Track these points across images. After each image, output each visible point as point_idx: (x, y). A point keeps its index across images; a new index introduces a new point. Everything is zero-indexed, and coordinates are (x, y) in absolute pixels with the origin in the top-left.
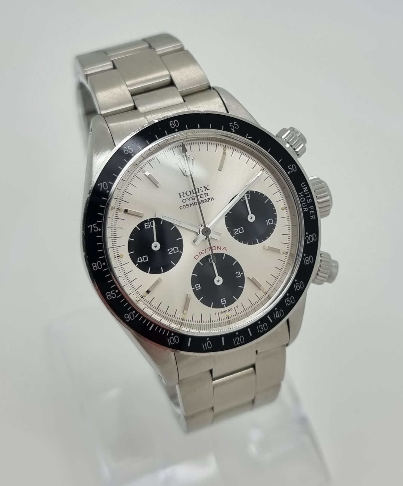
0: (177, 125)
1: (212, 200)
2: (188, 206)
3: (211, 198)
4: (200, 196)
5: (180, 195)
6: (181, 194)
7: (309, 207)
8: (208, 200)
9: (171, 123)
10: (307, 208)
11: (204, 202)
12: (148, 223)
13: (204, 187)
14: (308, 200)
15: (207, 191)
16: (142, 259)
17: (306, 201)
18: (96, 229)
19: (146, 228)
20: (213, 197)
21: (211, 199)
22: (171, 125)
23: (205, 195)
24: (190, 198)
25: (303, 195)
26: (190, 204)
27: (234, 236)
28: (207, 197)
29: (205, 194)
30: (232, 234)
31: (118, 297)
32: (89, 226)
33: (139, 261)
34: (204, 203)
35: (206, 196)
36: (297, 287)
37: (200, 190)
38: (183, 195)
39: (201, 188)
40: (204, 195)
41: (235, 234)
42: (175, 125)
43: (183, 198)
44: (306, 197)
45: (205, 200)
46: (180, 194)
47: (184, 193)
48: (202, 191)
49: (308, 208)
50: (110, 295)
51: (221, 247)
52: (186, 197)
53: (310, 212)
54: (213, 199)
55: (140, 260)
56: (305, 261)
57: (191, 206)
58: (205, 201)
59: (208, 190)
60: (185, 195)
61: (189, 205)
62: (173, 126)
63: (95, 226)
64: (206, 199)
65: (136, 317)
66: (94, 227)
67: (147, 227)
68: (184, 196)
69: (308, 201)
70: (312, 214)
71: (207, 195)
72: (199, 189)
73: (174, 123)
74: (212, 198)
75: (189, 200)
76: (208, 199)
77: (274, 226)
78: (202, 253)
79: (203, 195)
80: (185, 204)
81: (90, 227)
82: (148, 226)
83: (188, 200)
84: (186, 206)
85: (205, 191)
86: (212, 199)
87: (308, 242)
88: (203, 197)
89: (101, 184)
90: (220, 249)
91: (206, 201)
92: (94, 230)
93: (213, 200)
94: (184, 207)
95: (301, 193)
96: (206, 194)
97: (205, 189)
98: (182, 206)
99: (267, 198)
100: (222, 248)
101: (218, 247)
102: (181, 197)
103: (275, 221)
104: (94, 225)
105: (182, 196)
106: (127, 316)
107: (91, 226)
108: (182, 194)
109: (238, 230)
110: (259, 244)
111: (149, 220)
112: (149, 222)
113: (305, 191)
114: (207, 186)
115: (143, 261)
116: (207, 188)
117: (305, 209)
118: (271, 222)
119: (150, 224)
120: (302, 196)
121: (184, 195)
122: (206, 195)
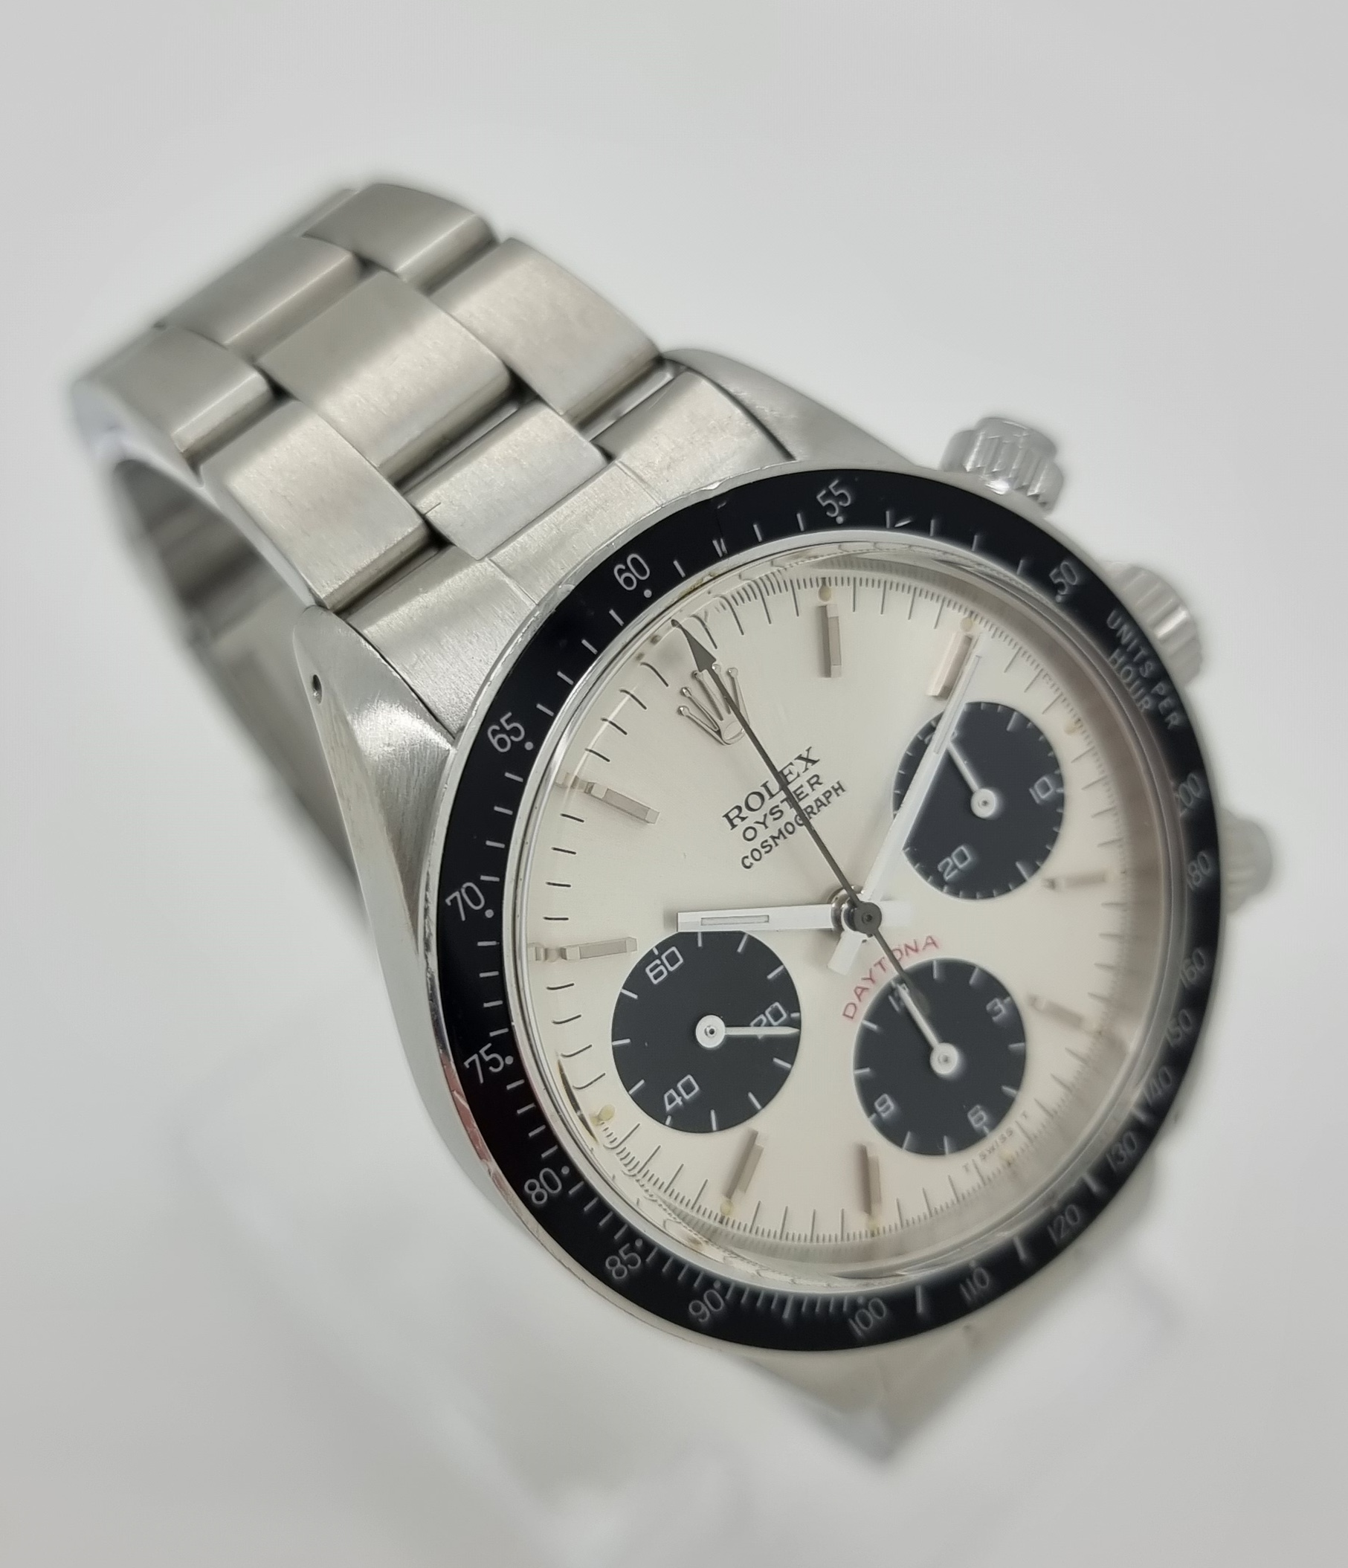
0: (642, 572)
1: (838, 795)
2: (768, 849)
3: (833, 787)
4: (798, 796)
5: (730, 821)
6: (731, 816)
7: (1153, 691)
8: (827, 798)
9: (621, 572)
10: (1146, 698)
11: (815, 810)
12: (658, 962)
13: (800, 758)
14: (1141, 669)
15: (813, 770)
16: (679, 1094)
17: (1137, 676)
18: (495, 1063)
19: (655, 982)
20: (838, 783)
21: (836, 790)
22: (621, 581)
23: (812, 785)
24: (765, 816)
26: (773, 838)
27: (946, 888)
28: (820, 790)
29: (808, 781)
30: (939, 882)
31: (648, 1260)
32: (467, 1064)
33: (670, 1104)
34: (815, 814)
35: (816, 786)
37: (791, 773)
38: (738, 816)
39: (791, 764)
40: (807, 784)
41: (947, 878)
42: (634, 575)
43: (741, 826)
44: (1135, 659)
45: (816, 801)
46: (727, 816)
47: (739, 808)
48: (798, 776)
49: (1152, 696)
50: (618, 1265)
51: (915, 942)
52: (753, 818)
53: (1161, 706)
54: (841, 787)
55: (671, 1100)
57: (777, 845)
58: (818, 807)
59: (814, 762)
60: (745, 812)
61: (771, 842)
62: (628, 581)
63: (488, 1053)
64: (818, 800)
65: (728, 1297)
66: (487, 1058)
67: (656, 977)
68: (743, 819)
69: (1145, 671)
70: (1169, 711)
71: (817, 783)
72: (786, 772)
73: (628, 569)
74: (836, 786)
75: (764, 823)
76: (824, 795)
77: (1060, 801)
78: (864, 989)
79: (807, 789)
80: (756, 844)
81: (473, 1063)
82: (661, 973)
83: (763, 826)
84: (763, 851)
85: (806, 769)
86: (839, 788)
88: (807, 795)
89: (457, 894)
90: (916, 950)
91: (820, 804)
92: (491, 1068)
93: (843, 790)
94: (756, 855)
95: (1115, 655)
96: (812, 781)
97: (804, 763)
98: (747, 857)
99: (1009, 711)
101: (907, 947)
102: (734, 826)
103: (1060, 781)
104: (482, 1051)
105: (737, 821)
106: (697, 1309)
107: (475, 1057)
108: (736, 812)
109: (952, 860)
110: (1030, 881)
111: (656, 952)
112: (659, 957)
113: (1124, 641)
114: (808, 750)
115: (683, 1100)
116: (810, 758)
117: (1142, 702)
118: (1046, 788)
119: (663, 964)
121: (741, 815)
122: (815, 781)
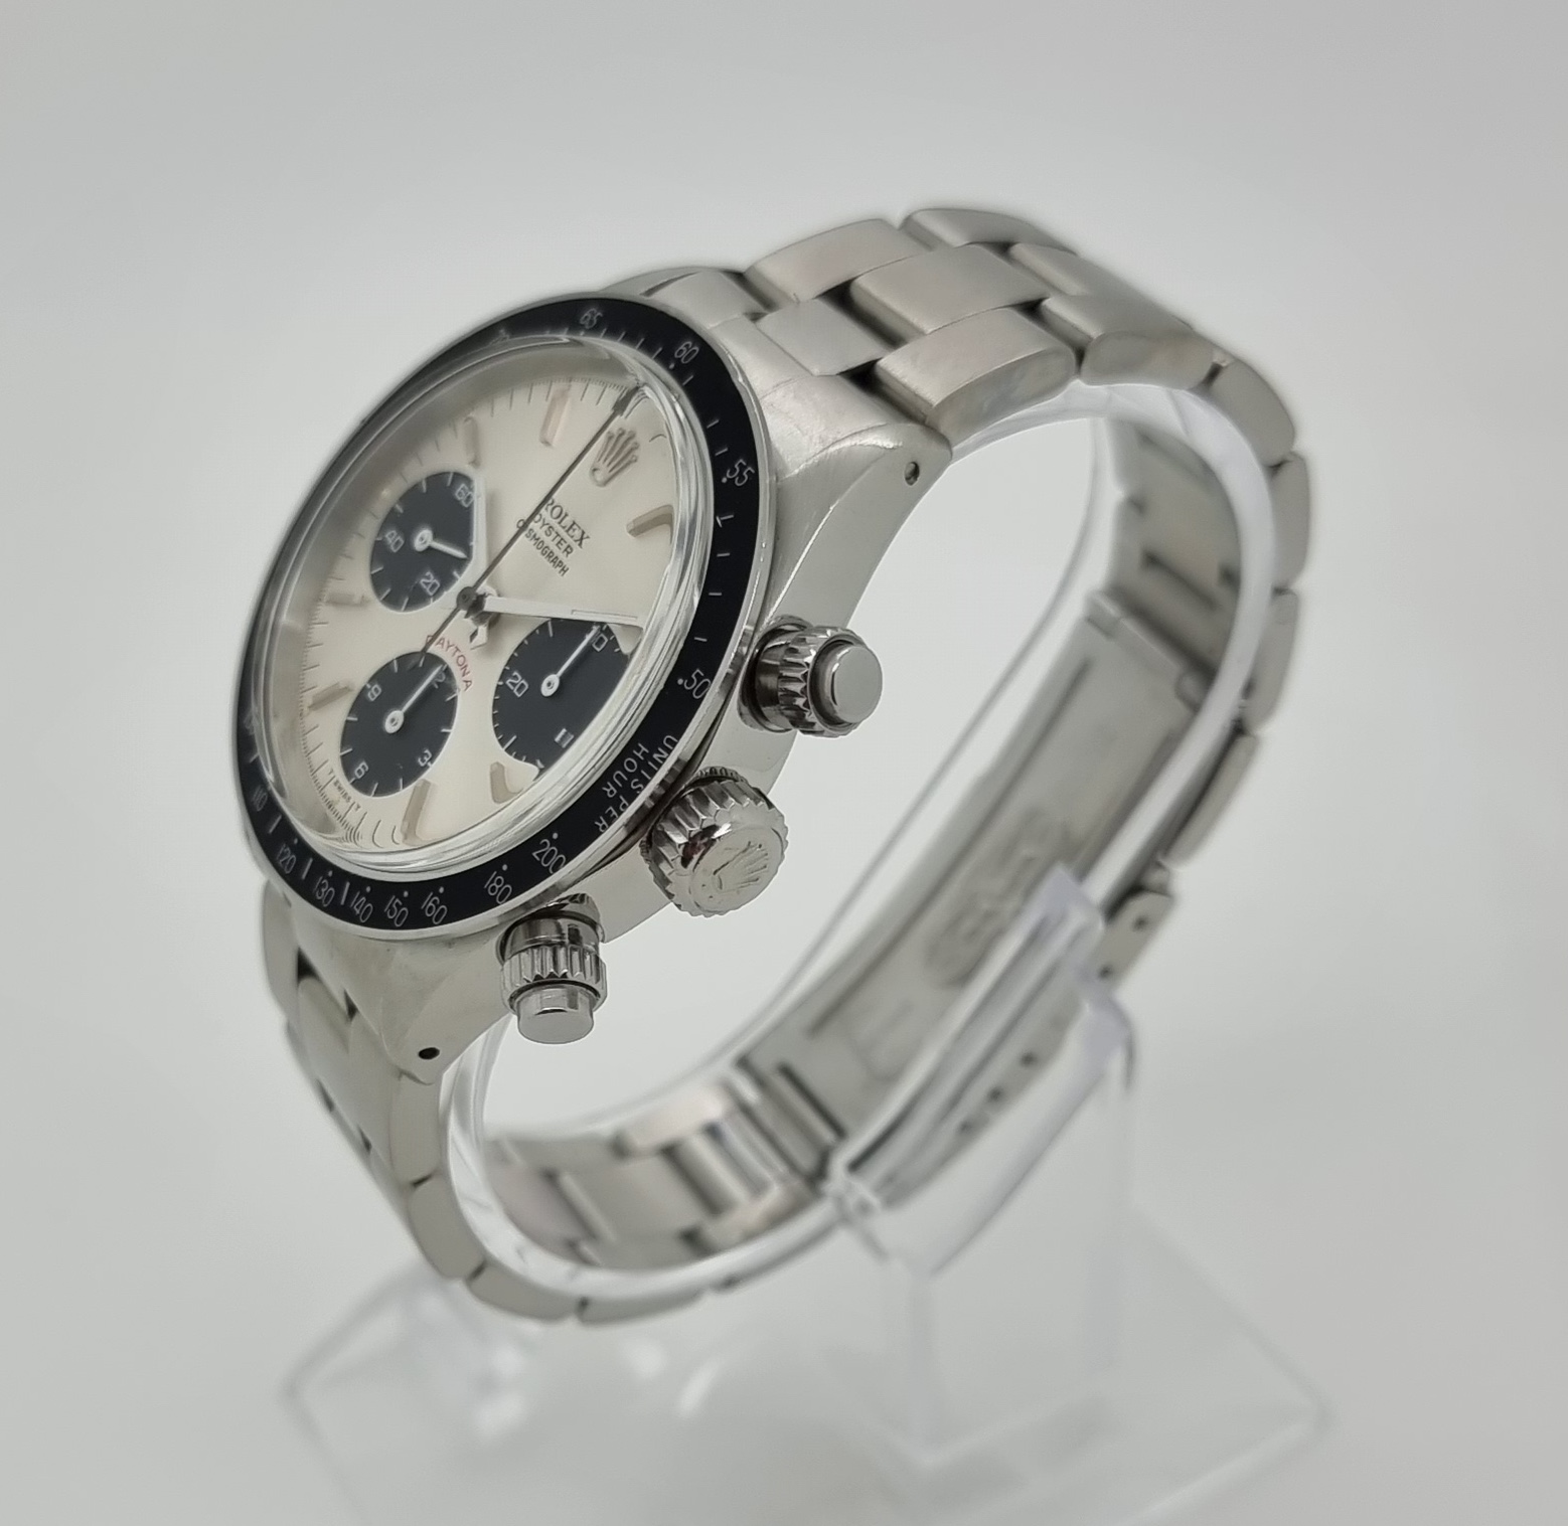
0: (686, 359)
1: (560, 572)
3: (565, 566)
4: (559, 542)
5: (546, 502)
6: (549, 501)
7: (621, 797)
8: (558, 565)
10: (615, 791)
11: (551, 559)
13: (583, 533)
14: (636, 780)
15: (575, 545)
17: (630, 776)
20: (567, 568)
21: (563, 568)
23: (566, 549)
24: (549, 525)
25: (642, 758)
26: (535, 536)
27: (501, 683)
28: (562, 556)
29: (569, 546)
35: (565, 552)
36: (430, 904)
37: (574, 530)
38: (549, 506)
39: (580, 529)
40: (567, 546)
41: (508, 682)
42: (685, 354)
43: (543, 510)
44: (643, 772)
46: (549, 498)
47: (554, 504)
48: (572, 537)
49: (617, 796)
51: (469, 671)
52: (547, 515)
53: (611, 808)
56: (492, 882)
59: (580, 545)
60: (551, 509)
64: (557, 558)
68: (547, 509)
69: (635, 784)
71: (568, 553)
72: (575, 527)
73: (688, 348)
74: (565, 568)
75: (544, 525)
76: (561, 561)
78: (443, 643)
79: (564, 546)
80: (532, 526)
82: (462, 495)
84: (528, 532)
85: (576, 541)
86: (564, 570)
87: (538, 855)
88: (560, 549)
90: (464, 675)
91: (555, 560)
93: (562, 574)
95: (644, 749)
100: (467, 677)
101: (467, 666)
108: (551, 503)
109: (520, 681)
110: (503, 750)
111: (474, 486)
113: (656, 756)
114: (588, 537)
117: (612, 788)
119: (467, 494)
120: (639, 755)
122: (568, 550)
